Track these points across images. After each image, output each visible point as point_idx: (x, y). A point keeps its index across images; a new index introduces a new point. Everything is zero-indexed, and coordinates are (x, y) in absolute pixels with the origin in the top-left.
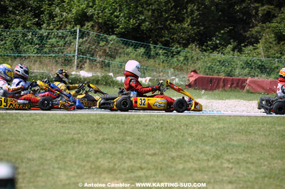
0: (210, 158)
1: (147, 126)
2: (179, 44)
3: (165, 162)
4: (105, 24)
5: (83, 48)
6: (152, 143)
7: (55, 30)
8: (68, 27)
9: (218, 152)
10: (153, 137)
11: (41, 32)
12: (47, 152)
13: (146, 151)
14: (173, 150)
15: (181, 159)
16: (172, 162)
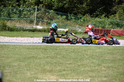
0: (96, 66)
1: (67, 51)
2: (81, 14)
3: (75, 67)
4: (48, 5)
5: (39, 16)
6: (69, 58)
7: (26, 8)
8: (32, 7)
9: (99, 63)
10: (70, 56)
12: (21, 63)
13: (67, 62)
14: (79, 61)
15: (83, 66)
16: (79, 67)
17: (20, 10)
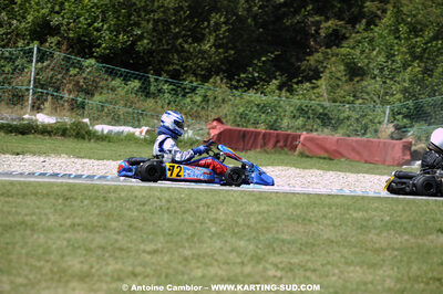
0: (246, 260)
1: (144, 205)
2: (196, 75)
3: (174, 265)
4: (79, 40)
5: (43, 77)
6: (153, 233)
8: (19, 44)
9: (259, 251)
10: (154, 224)
13: (142, 246)
14: (187, 245)
15: (199, 261)
16: (185, 266)
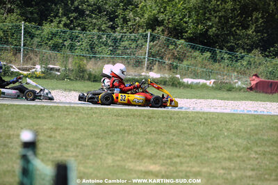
0: (240, 150)
1: (191, 121)
3: (200, 152)
4: (175, 29)
5: (153, 51)
6: (193, 136)
7: (128, 34)
8: (140, 31)
9: (249, 145)
10: (194, 131)
11: (115, 35)
12: (100, 140)
13: (186, 142)
14: (210, 142)
15: (215, 150)
16: (207, 152)
17: (116, 37)
